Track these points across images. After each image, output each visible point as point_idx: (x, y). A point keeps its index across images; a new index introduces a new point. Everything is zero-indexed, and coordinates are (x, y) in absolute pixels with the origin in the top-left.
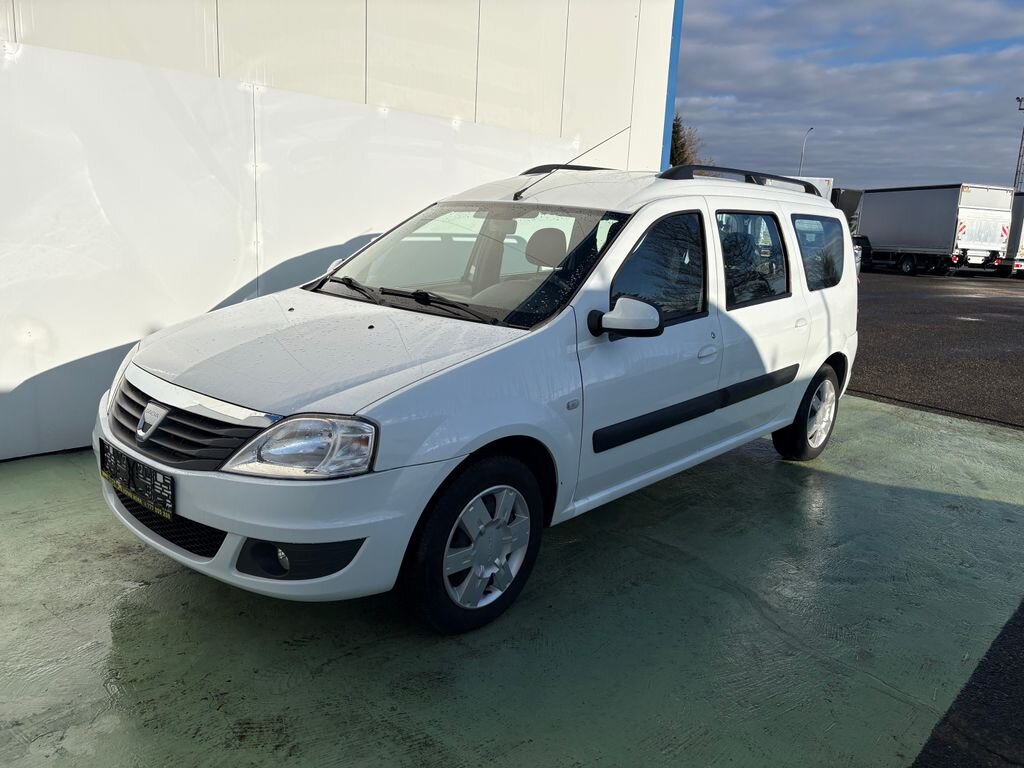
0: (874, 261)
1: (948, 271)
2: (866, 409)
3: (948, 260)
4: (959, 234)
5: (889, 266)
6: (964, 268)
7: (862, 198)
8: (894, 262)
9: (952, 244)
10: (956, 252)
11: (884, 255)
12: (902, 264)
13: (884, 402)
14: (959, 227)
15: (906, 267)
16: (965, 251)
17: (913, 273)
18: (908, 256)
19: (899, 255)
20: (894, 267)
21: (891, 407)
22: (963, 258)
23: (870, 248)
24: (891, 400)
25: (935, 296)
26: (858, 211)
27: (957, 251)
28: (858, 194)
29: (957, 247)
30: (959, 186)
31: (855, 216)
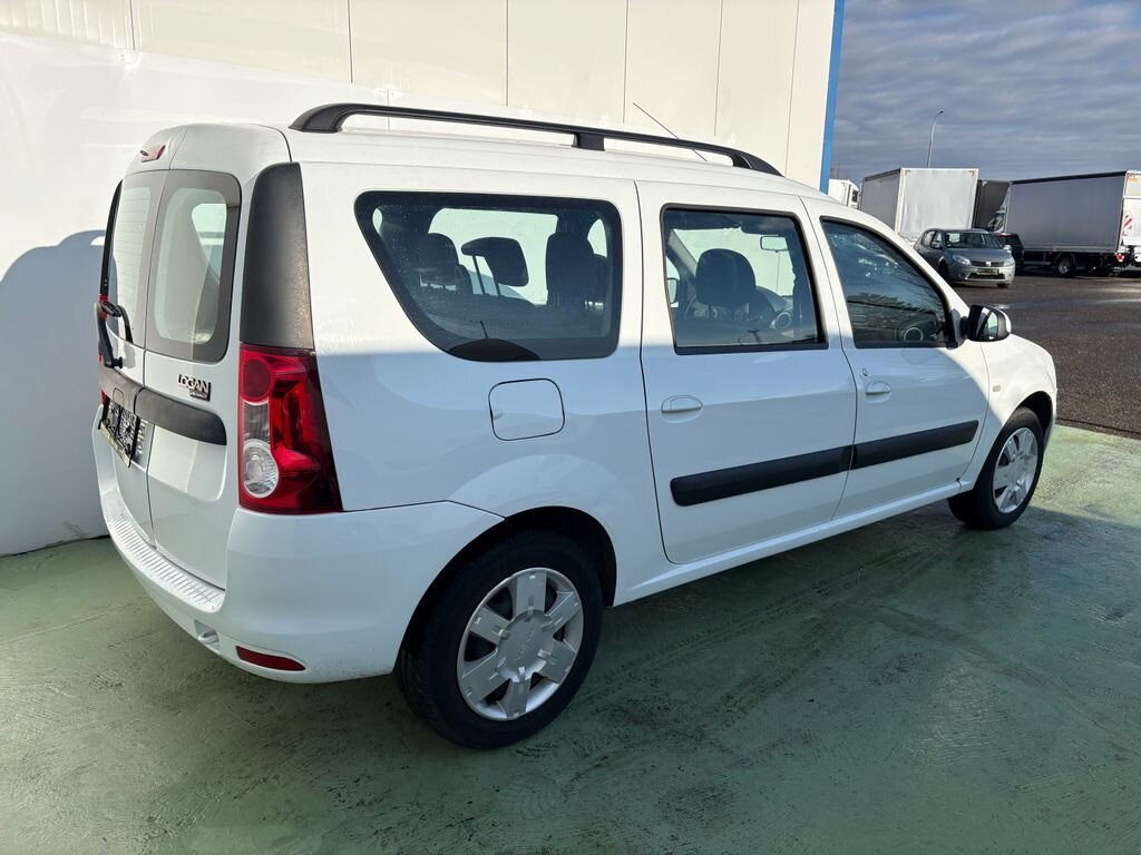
0: (1025, 263)
1: (1111, 271)
2: (1086, 442)
3: (1112, 258)
4: (1125, 229)
5: (1040, 268)
6: (1130, 267)
7: (1009, 190)
8: (1048, 263)
9: (1117, 241)
10: (1122, 250)
11: (1037, 255)
12: (1058, 264)
13: (1101, 432)
14: (1124, 221)
15: (1063, 268)
16: (1131, 248)
17: (1071, 275)
18: (1065, 256)
19: (1055, 254)
20: (1047, 268)
21: (1112, 438)
22: (1129, 257)
23: (1022, 248)
24: (1109, 429)
25: (1106, 301)
26: (1004, 205)
27: (1123, 248)
28: (1005, 186)
29: (1122, 244)
30: (1123, 174)
31: (1001, 212)
